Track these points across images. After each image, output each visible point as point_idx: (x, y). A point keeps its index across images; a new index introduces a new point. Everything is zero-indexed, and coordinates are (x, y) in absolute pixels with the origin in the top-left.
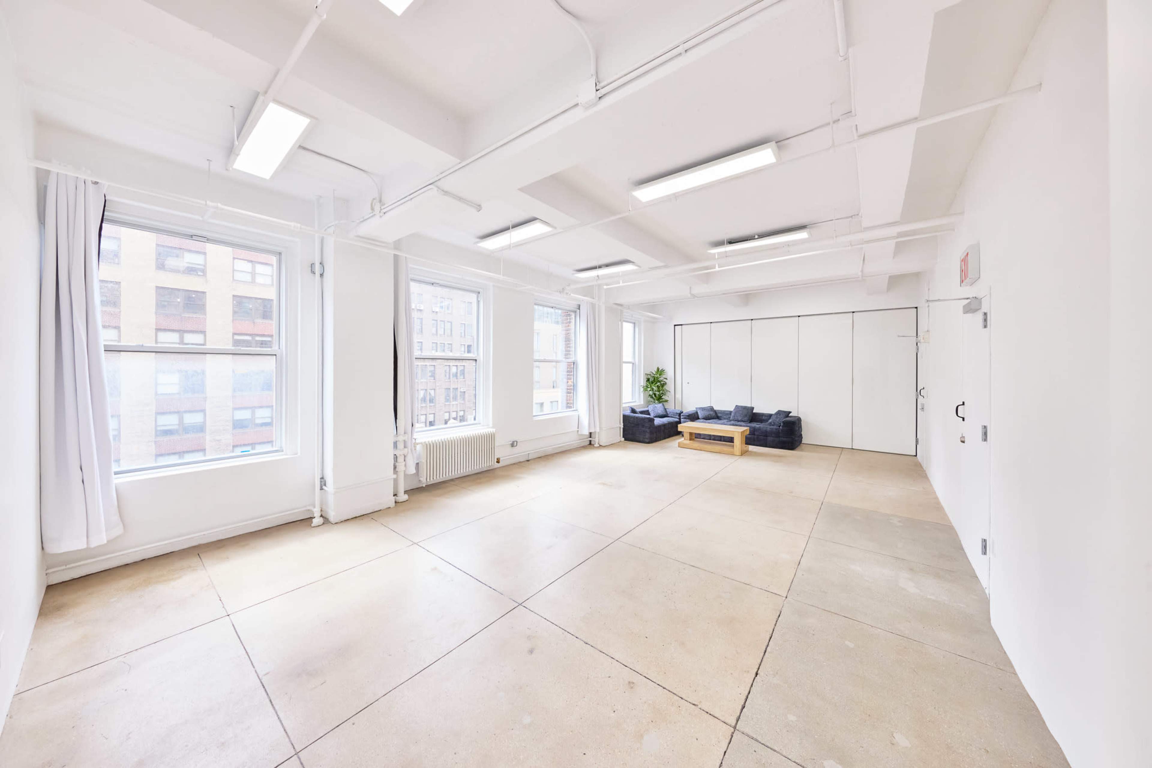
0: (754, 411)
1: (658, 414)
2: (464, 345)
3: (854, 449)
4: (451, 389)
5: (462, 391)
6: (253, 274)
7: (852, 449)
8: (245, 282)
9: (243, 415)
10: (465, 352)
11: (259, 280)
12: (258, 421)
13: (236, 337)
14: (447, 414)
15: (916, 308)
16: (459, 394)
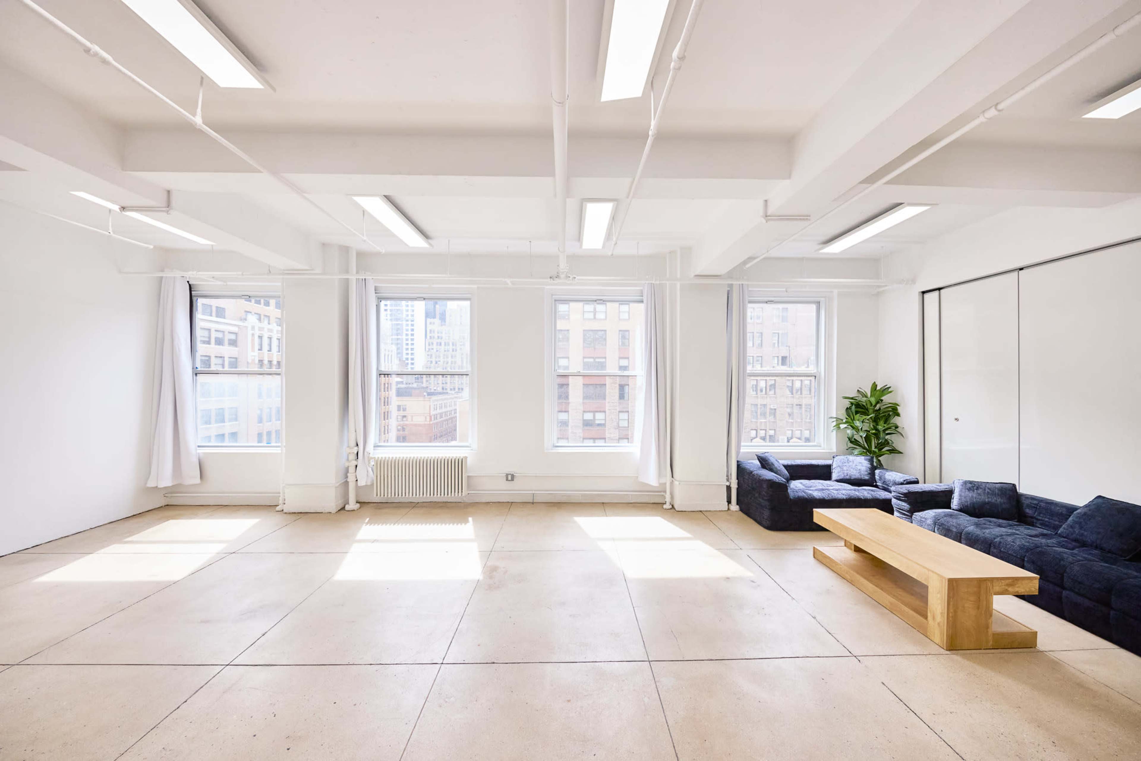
1: (848, 477)
2: (778, 357)
4: (759, 405)
5: (772, 408)
6: (595, 312)
8: (590, 319)
9: (589, 416)
10: (778, 364)
11: (598, 316)
12: (597, 422)
13: (586, 360)
14: (754, 432)
16: (768, 411)
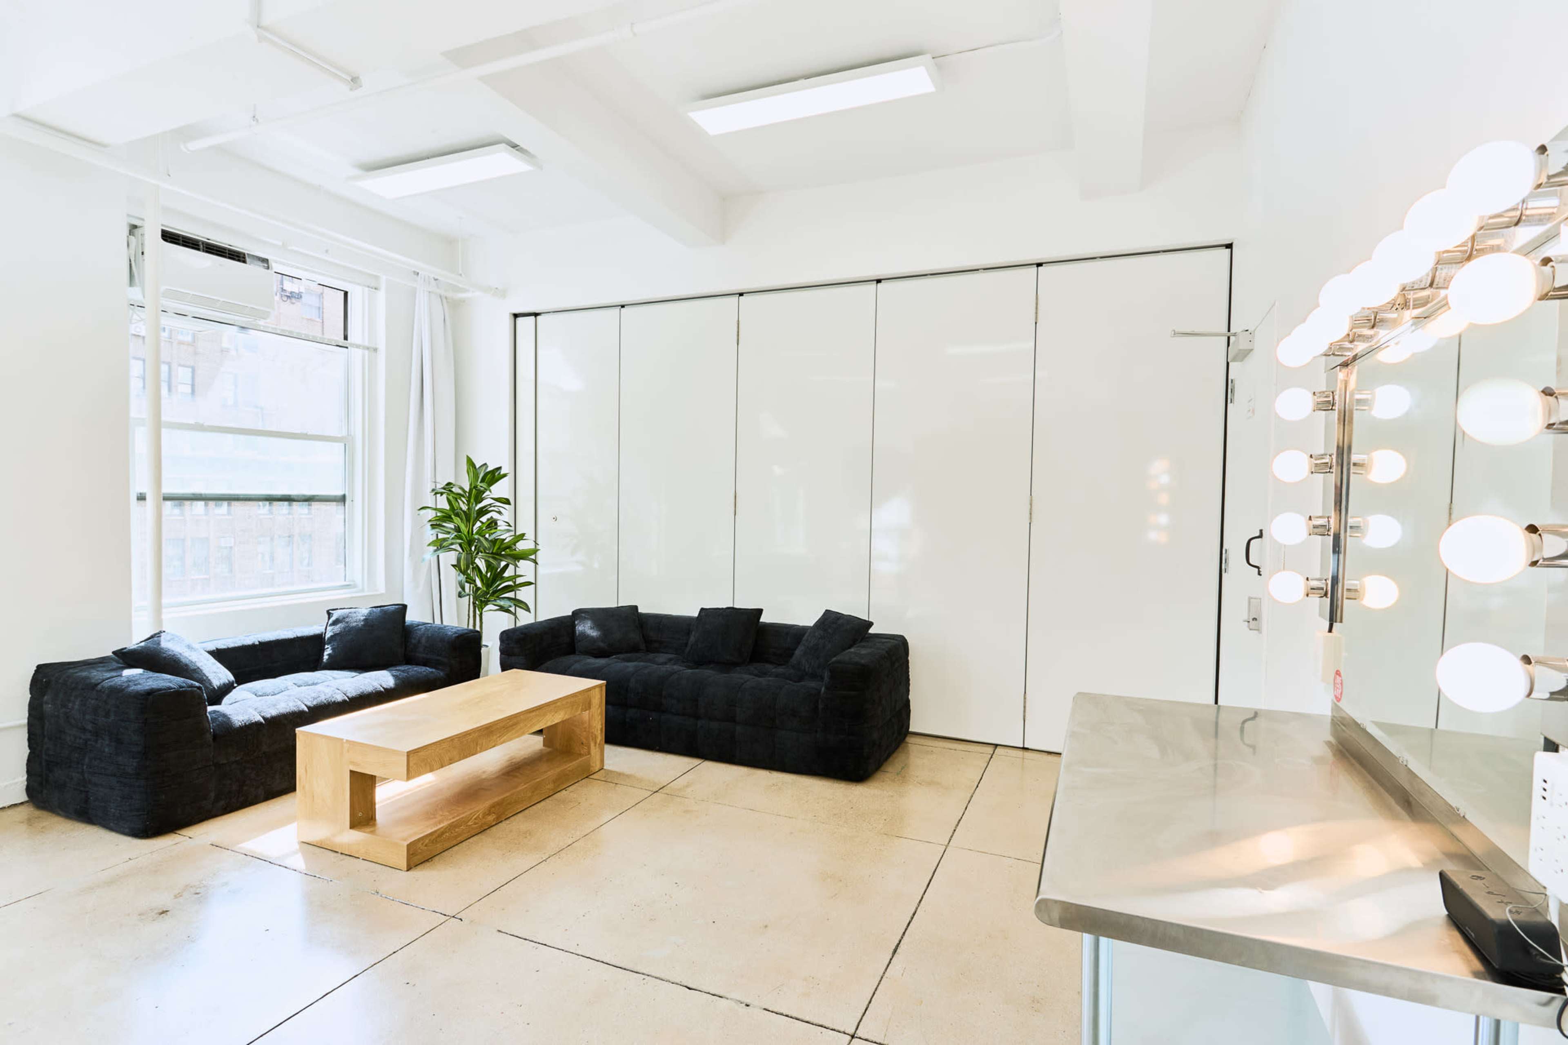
0: (764, 619)
3: (1027, 749)
7: (1024, 749)
15: (1229, 246)
